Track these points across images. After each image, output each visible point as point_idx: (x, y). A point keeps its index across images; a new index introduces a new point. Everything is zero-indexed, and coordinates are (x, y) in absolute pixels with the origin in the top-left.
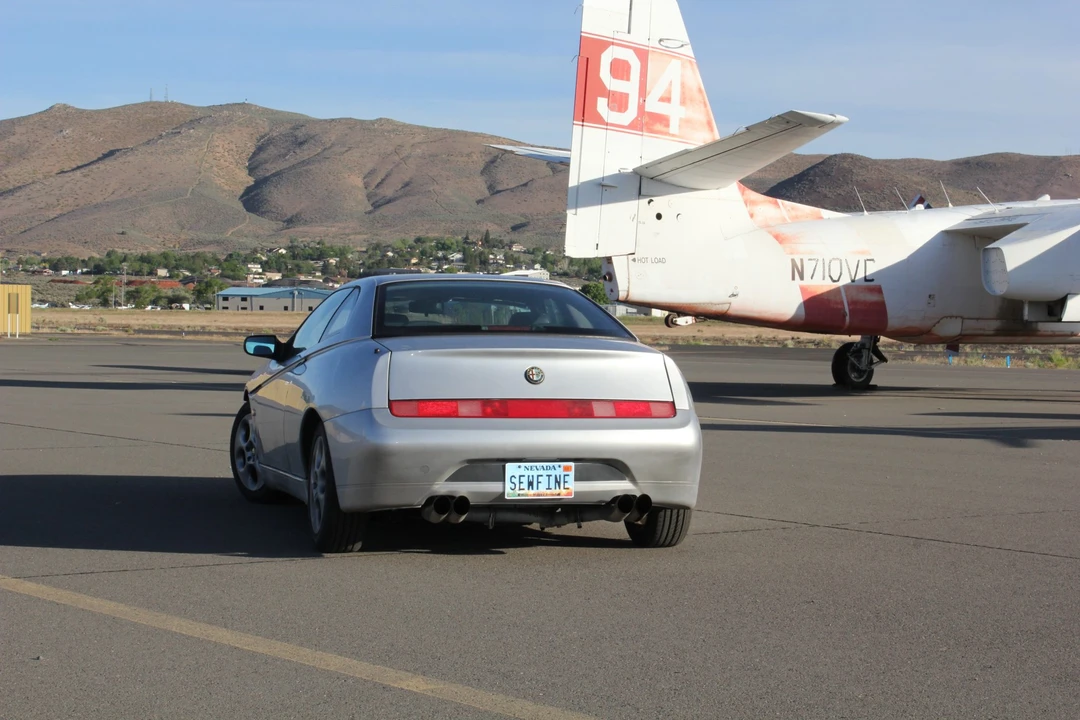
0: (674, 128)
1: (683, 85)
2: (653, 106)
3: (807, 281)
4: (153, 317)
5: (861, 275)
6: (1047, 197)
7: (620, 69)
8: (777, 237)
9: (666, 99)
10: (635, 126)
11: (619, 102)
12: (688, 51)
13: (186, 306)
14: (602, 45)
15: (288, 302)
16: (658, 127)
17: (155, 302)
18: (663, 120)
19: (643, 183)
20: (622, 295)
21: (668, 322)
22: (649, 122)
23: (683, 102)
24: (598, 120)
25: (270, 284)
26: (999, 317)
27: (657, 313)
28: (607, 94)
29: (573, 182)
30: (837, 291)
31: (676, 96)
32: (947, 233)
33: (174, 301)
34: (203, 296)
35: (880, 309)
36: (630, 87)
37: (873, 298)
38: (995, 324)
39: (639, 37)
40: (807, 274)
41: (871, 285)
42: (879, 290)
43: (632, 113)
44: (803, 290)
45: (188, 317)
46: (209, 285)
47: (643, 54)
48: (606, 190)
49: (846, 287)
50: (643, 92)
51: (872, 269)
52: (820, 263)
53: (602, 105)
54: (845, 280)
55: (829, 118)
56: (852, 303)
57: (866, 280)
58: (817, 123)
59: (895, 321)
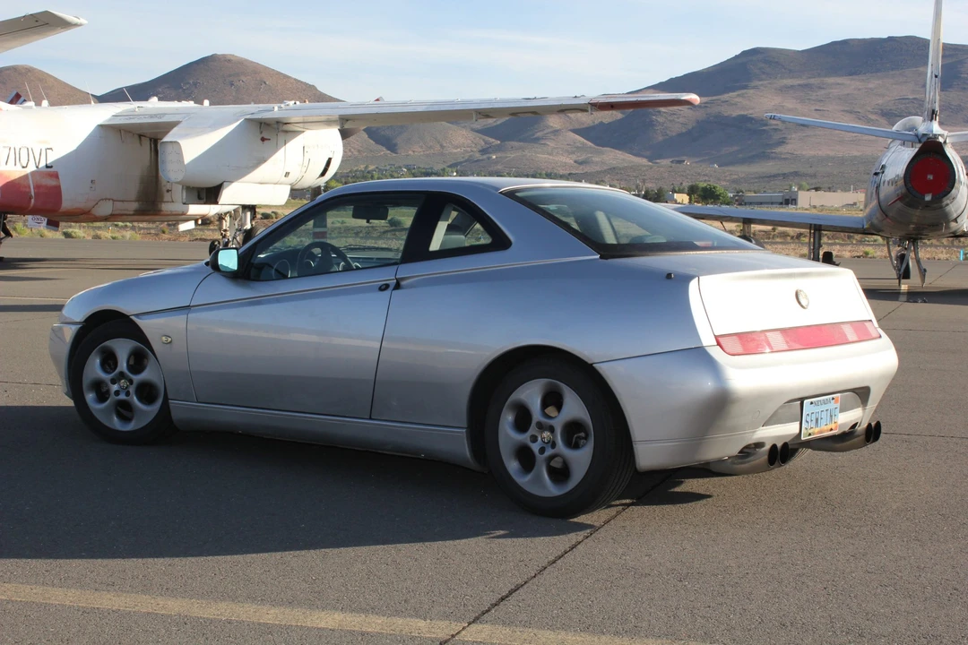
3: (3, 167)
5: (42, 164)
26: (137, 200)
30: (26, 176)
32: (101, 126)
35: (56, 192)
37: (52, 182)
38: (135, 206)
41: (50, 171)
42: (55, 176)
49: (33, 173)
51: (52, 157)
52: (12, 151)
54: (32, 168)
55: (75, 20)
56: (37, 187)
57: (47, 167)
58: (63, 24)
59: (67, 203)
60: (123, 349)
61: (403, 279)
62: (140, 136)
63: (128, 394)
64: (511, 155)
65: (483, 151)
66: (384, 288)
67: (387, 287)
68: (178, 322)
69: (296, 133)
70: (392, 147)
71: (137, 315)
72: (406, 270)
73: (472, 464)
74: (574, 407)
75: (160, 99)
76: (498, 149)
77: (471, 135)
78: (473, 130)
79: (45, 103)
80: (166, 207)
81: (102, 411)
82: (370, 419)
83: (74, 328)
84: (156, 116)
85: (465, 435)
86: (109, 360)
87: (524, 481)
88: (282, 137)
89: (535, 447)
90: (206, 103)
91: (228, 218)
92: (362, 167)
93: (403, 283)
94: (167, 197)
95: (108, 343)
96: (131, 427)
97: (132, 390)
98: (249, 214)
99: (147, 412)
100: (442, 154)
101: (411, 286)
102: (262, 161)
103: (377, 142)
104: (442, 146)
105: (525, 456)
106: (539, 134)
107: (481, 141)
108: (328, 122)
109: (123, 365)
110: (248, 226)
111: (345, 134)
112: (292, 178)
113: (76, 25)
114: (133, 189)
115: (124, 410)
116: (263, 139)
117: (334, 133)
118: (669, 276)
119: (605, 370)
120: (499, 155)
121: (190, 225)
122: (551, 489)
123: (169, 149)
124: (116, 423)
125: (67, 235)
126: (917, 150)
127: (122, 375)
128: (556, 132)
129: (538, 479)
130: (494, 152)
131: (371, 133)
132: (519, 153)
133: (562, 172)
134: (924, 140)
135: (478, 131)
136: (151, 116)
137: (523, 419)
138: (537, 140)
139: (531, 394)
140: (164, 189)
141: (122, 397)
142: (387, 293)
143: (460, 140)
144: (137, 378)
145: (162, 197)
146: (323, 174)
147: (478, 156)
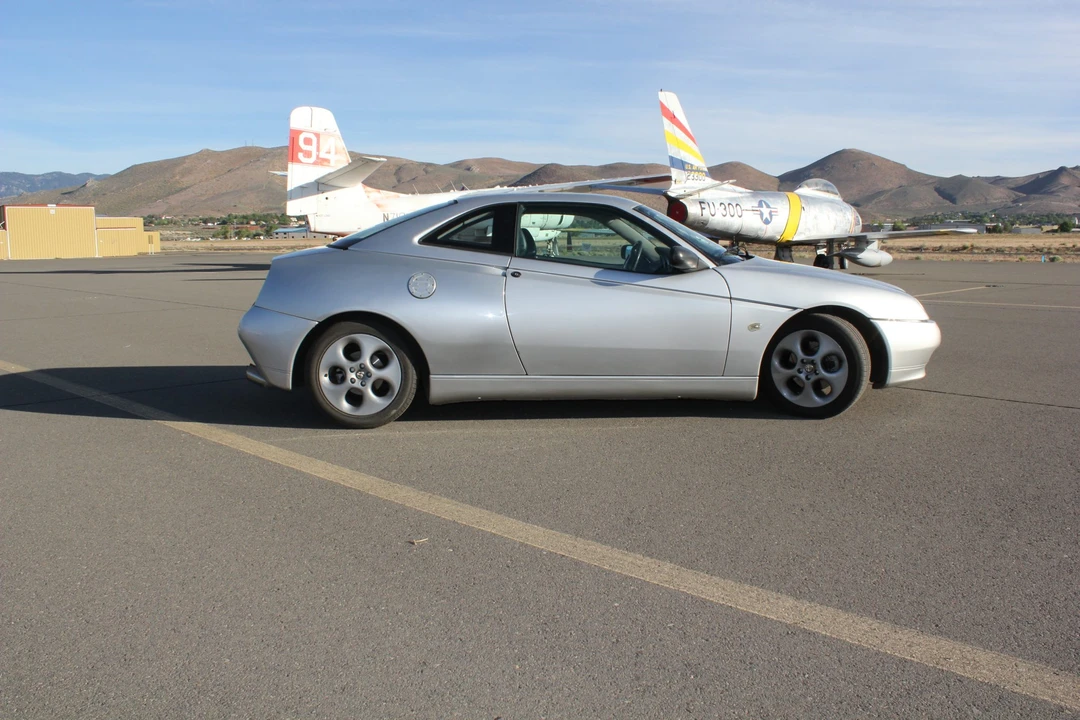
0: (332, 163)
1: (336, 148)
2: (323, 155)
4: (246, 243)
7: (308, 141)
8: (378, 205)
9: (329, 152)
10: (315, 163)
11: (308, 154)
12: (338, 132)
13: (262, 238)
14: (300, 132)
15: (304, 234)
16: (325, 163)
17: (248, 236)
18: (327, 161)
19: (320, 186)
20: (312, 230)
21: (334, 239)
22: (321, 161)
23: (336, 153)
24: (299, 161)
25: (301, 226)
27: (331, 237)
28: (301, 151)
29: (289, 189)
31: (333, 151)
33: (256, 236)
34: (268, 233)
36: (312, 148)
39: (316, 129)
43: (313, 159)
45: (263, 242)
46: (271, 228)
47: (317, 135)
48: (304, 191)
50: (318, 150)
53: (300, 156)
64: (1033, 203)
65: (1014, 201)
70: (953, 200)
76: (1024, 199)
77: (1007, 192)
78: (1009, 188)
92: (933, 213)
100: (986, 204)
103: (944, 198)
104: (986, 199)
106: (1054, 189)
107: (1013, 195)
120: (1025, 203)
128: (1066, 187)
130: (1022, 202)
131: (938, 190)
132: (1038, 202)
133: (1068, 213)
135: (1012, 189)
138: (1053, 192)
143: (999, 195)
147: (1010, 204)
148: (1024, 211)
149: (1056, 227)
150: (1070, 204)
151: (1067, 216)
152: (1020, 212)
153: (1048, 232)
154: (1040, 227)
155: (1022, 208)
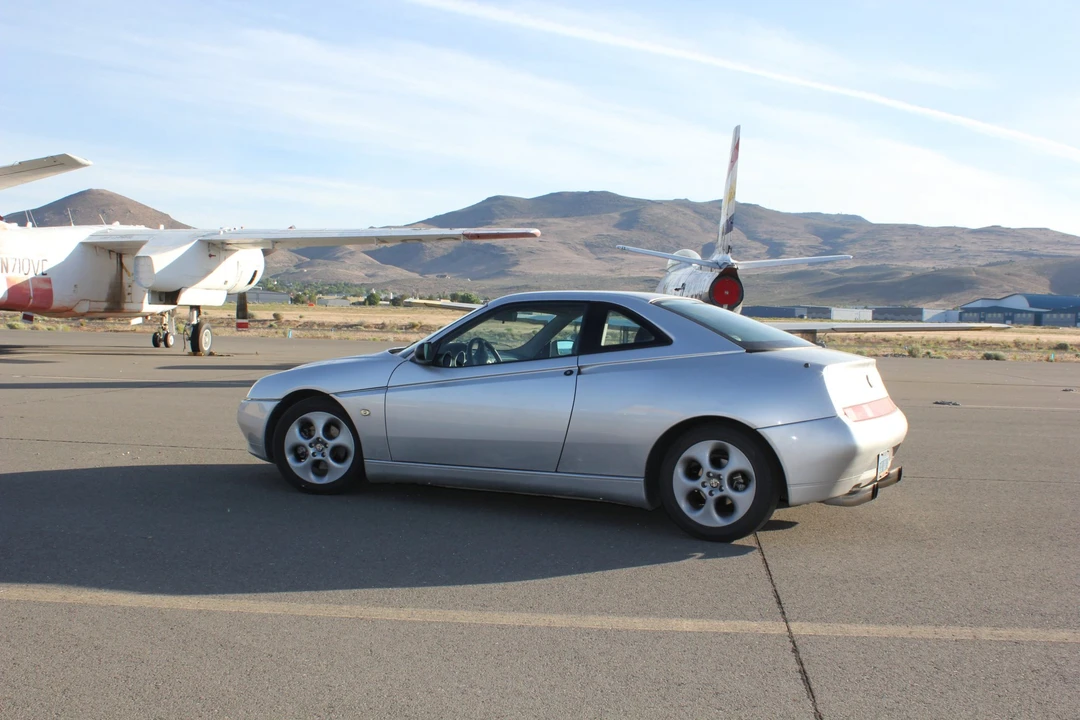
3: (10, 274)
5: (39, 272)
6: (117, 223)
26: (107, 301)
30: (27, 281)
32: (83, 244)
35: (49, 294)
37: (46, 286)
38: (105, 305)
40: (10, 269)
41: (45, 278)
42: (49, 281)
44: (8, 280)
49: (33, 279)
51: (47, 267)
52: (18, 262)
54: (31, 275)
55: (84, 162)
56: (35, 290)
57: (43, 274)
58: (74, 164)
59: (56, 303)
60: (320, 420)
61: (582, 367)
62: (110, 251)
63: (323, 455)
64: (319, 269)
65: (297, 266)
66: (569, 373)
67: (571, 372)
68: (377, 399)
69: (233, 251)
71: (336, 394)
72: (585, 360)
73: (648, 506)
74: (738, 460)
75: (122, 223)
76: (309, 265)
77: (288, 254)
78: (289, 250)
79: (30, 224)
80: (127, 306)
81: (300, 468)
82: (556, 472)
83: (273, 405)
84: (126, 236)
85: (643, 484)
86: (307, 429)
87: (696, 516)
88: (223, 254)
89: (706, 491)
90: (162, 227)
91: (167, 315)
93: (582, 370)
94: (128, 298)
95: (307, 416)
96: (326, 480)
97: (327, 452)
98: (195, 312)
99: (339, 470)
101: (590, 372)
102: (209, 272)
105: (696, 499)
106: (339, 254)
107: (295, 258)
108: (255, 244)
109: (319, 433)
110: (195, 322)
111: (266, 252)
112: (228, 286)
113: (85, 165)
114: (104, 291)
115: (318, 468)
116: (210, 256)
117: (258, 252)
118: (806, 365)
119: (767, 434)
120: (310, 269)
121: (138, 320)
122: (718, 521)
123: (142, 262)
124: (312, 478)
125: (11, 327)
126: (717, 274)
127: (318, 441)
128: (352, 253)
129: (708, 513)
130: (306, 267)
132: (323, 268)
133: (356, 283)
134: (725, 267)
135: (293, 251)
136: (122, 236)
137: (693, 469)
138: (338, 258)
139: (702, 451)
140: (126, 293)
141: (319, 457)
142: (573, 377)
144: (331, 443)
145: (125, 298)
146: (250, 283)
147: (293, 270)
148: (310, 278)
149: (362, 299)
150: (356, 273)
151: (356, 286)
152: (305, 279)
153: (354, 304)
154: (345, 298)
155: (307, 274)
